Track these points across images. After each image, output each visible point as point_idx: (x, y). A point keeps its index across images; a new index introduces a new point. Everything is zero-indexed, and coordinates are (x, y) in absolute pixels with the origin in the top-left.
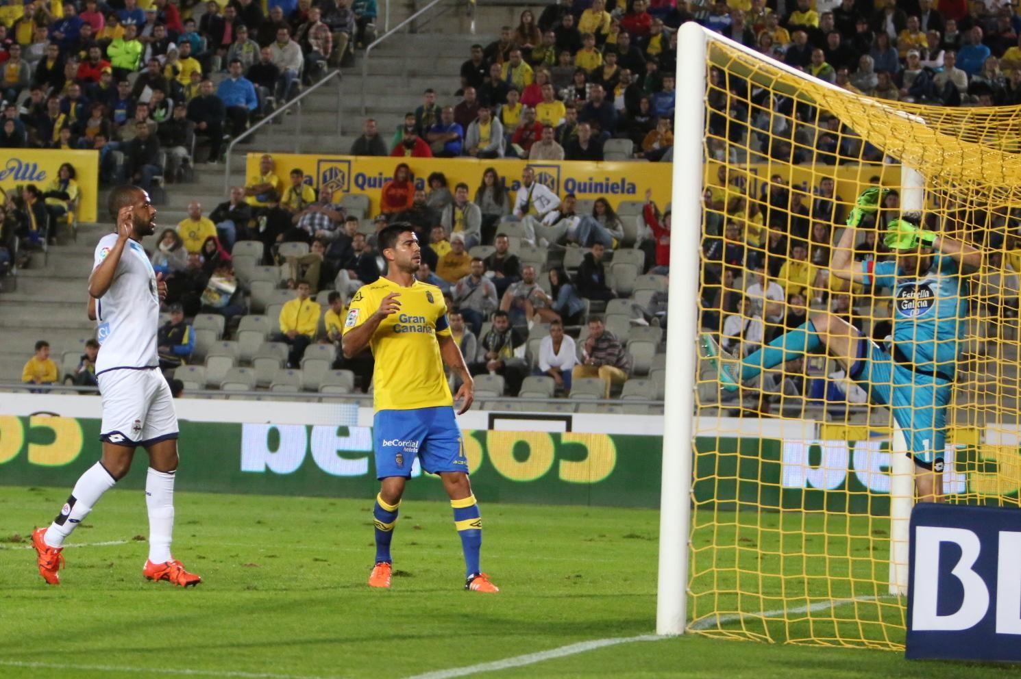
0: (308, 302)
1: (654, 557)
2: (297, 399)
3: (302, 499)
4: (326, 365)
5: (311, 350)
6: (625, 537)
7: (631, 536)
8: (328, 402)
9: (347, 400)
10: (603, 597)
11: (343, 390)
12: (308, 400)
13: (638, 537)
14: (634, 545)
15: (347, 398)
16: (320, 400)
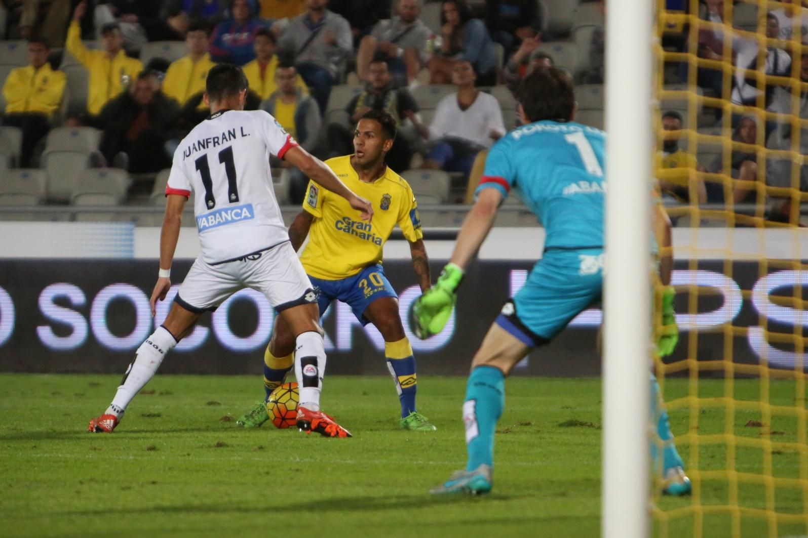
0: (46, 71)
1: (596, 455)
2: (37, 216)
3: (46, 378)
4: (81, 161)
5: (57, 139)
6: (561, 425)
7: (571, 424)
8: (87, 220)
9: (116, 217)
10: (519, 521)
11: (110, 201)
12: (55, 219)
13: (582, 424)
14: (573, 436)
15: (118, 213)
16: (73, 218)
